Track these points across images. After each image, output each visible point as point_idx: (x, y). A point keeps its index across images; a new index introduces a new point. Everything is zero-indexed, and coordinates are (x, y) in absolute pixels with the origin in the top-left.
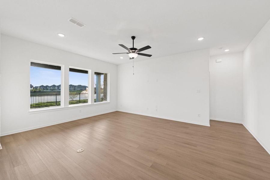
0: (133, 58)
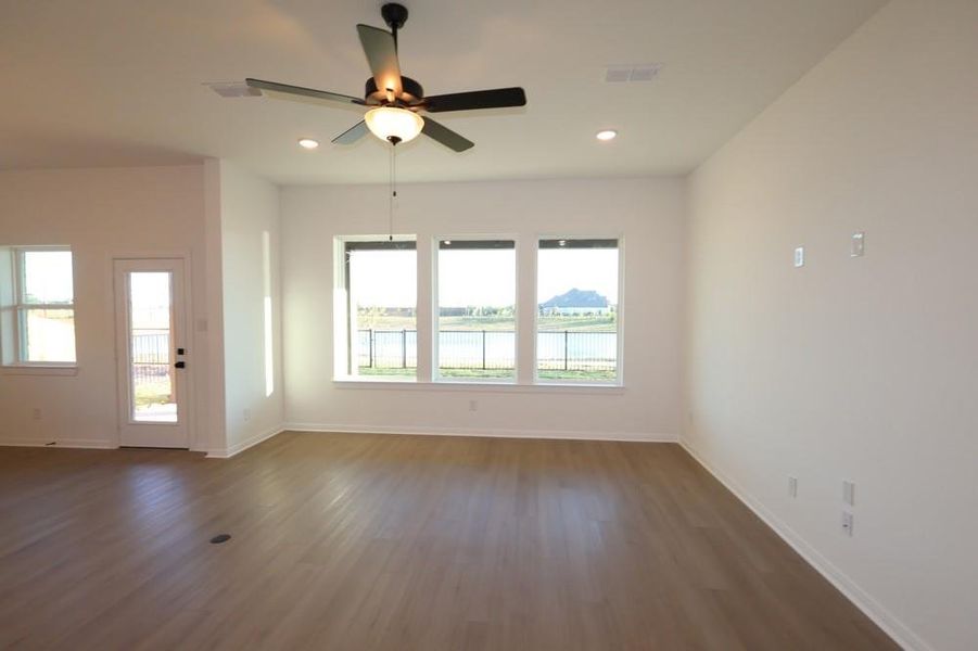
0: (395, 140)
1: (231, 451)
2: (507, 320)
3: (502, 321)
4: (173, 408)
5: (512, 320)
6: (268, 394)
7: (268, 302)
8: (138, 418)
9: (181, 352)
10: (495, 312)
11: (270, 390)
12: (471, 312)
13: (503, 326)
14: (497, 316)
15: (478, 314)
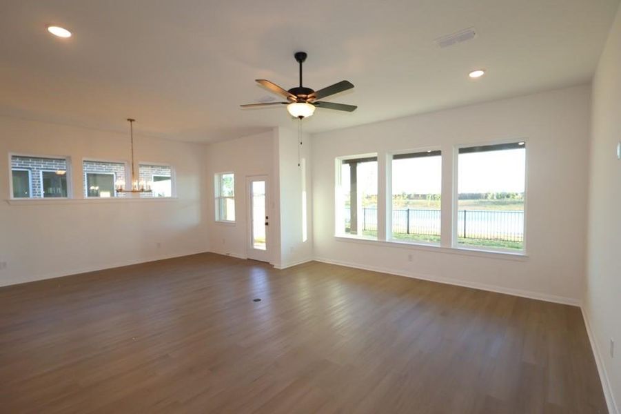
0: (301, 117)
1: (282, 267)
2: (519, 202)
3: (515, 203)
4: (264, 245)
5: (522, 202)
6: (304, 241)
7: (304, 194)
8: (255, 247)
9: (267, 218)
10: (508, 197)
11: (305, 239)
12: (486, 197)
13: (513, 207)
14: (509, 200)
15: (493, 198)
